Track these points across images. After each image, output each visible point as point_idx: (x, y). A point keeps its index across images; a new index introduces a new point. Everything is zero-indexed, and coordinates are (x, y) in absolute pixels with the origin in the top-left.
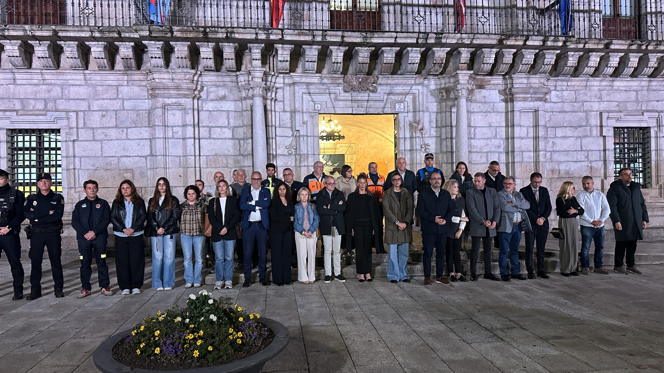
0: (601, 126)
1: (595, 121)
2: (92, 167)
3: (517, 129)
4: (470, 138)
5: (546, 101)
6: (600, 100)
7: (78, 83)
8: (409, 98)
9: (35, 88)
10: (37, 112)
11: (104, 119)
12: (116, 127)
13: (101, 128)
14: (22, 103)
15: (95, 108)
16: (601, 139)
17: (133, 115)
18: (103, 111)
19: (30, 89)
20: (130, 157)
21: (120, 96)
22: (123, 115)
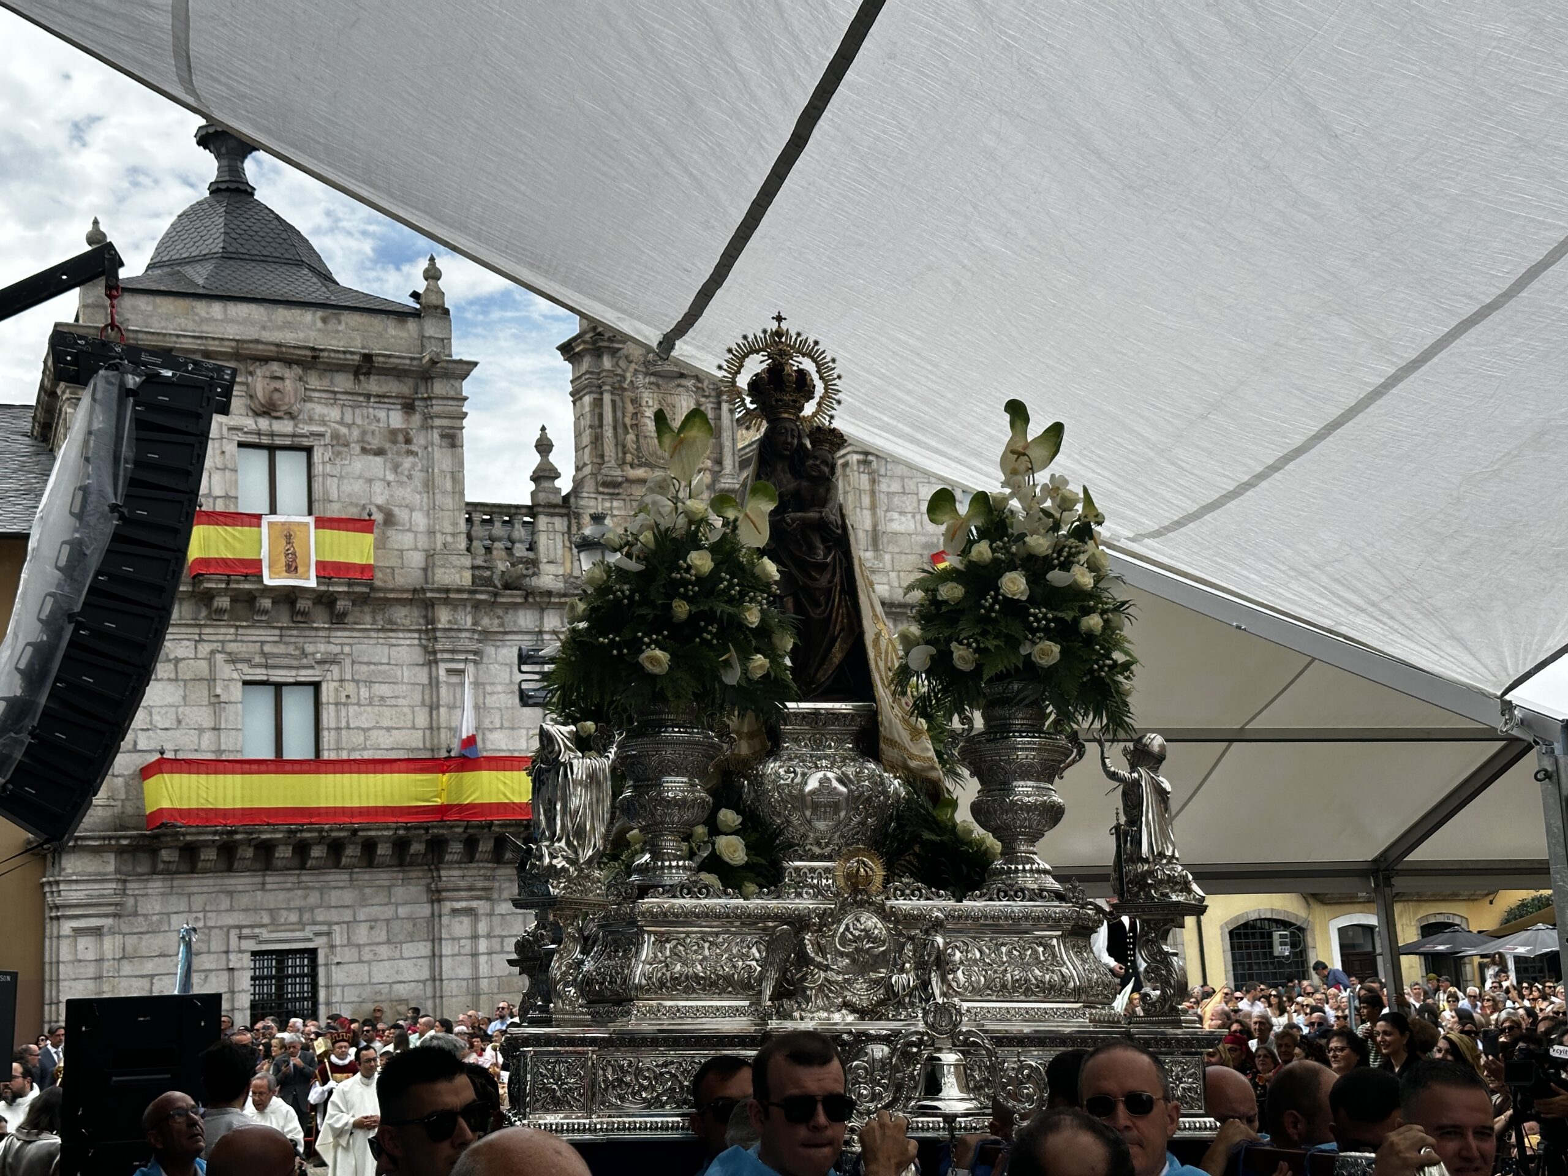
2: (357, 999)
7: (341, 884)
9: (289, 895)
10: (291, 927)
11: (373, 932)
12: (389, 942)
13: (369, 944)
14: (271, 915)
15: (363, 918)
17: (409, 926)
18: (371, 921)
19: (282, 896)
20: (404, 982)
21: (393, 900)
22: (396, 926)
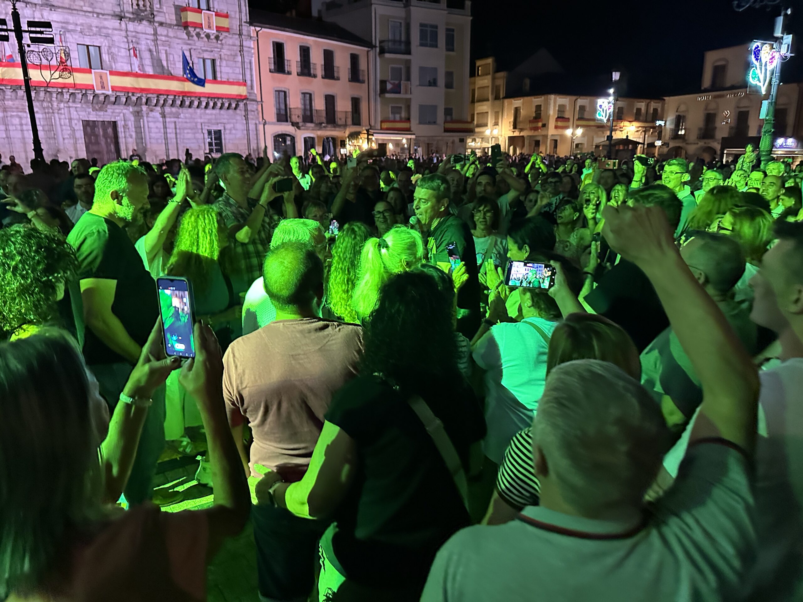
0: (202, 129)
1: (199, 127)
3: (168, 130)
4: (149, 133)
5: (178, 118)
6: (201, 118)
8: (122, 115)
16: (202, 135)
